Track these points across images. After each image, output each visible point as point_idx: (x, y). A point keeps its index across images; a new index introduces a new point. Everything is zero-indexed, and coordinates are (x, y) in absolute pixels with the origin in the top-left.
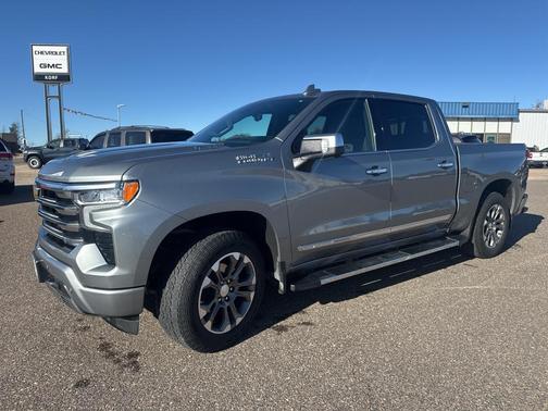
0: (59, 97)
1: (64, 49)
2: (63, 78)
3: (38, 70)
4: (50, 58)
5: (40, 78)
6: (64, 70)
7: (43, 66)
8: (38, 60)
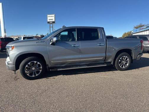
0: (52, 27)
1: (54, 15)
2: (54, 22)
3: (48, 21)
4: (51, 18)
5: (49, 22)
6: (54, 20)
7: (49, 20)
8: (48, 18)
